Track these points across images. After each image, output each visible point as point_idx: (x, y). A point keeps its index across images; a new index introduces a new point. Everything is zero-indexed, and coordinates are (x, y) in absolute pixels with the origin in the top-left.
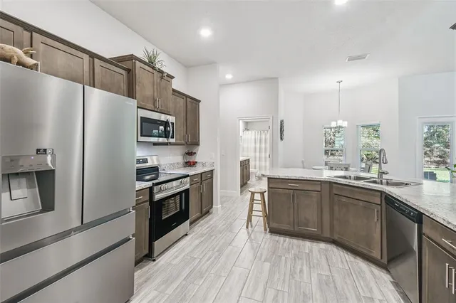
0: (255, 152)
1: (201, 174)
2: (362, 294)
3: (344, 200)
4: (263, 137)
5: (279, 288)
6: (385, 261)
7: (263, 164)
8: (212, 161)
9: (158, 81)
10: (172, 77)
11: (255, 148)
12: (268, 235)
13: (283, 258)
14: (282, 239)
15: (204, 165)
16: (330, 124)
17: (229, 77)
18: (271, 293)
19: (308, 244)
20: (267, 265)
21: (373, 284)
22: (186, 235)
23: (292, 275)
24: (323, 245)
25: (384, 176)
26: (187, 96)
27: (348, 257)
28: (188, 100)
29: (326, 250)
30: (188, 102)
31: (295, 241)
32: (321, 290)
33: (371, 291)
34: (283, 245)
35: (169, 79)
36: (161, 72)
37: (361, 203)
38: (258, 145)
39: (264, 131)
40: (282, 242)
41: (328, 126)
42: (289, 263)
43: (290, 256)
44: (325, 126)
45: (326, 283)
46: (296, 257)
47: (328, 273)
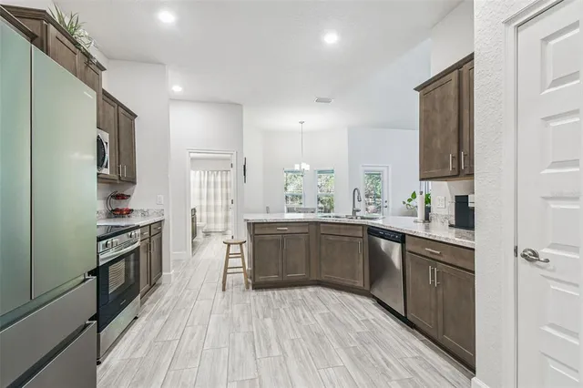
0: (201, 199)
1: (150, 225)
2: (360, 319)
3: (331, 238)
4: (212, 179)
5: (293, 337)
6: (367, 288)
7: (212, 214)
8: (161, 207)
9: (83, 68)
10: (103, 69)
11: (201, 195)
12: (253, 293)
13: (282, 310)
14: (270, 292)
15: (144, 214)
16: (293, 167)
17: (177, 89)
18: (287, 345)
19: (297, 291)
20: (269, 321)
21: (363, 310)
22: (136, 318)
23: (298, 321)
24: (311, 289)
25: (357, 214)
26: (120, 105)
27: (336, 294)
28: (121, 110)
29: (316, 292)
30: (121, 115)
31: (284, 292)
32: (330, 326)
33: (364, 315)
34: (274, 298)
35: (97, 70)
36: (87, 55)
37: (346, 239)
38: (204, 191)
39: (212, 171)
40: (272, 296)
41: (290, 169)
42: (289, 313)
43: (287, 306)
44: (286, 169)
45: (329, 319)
46: (293, 305)
47: (326, 311)
